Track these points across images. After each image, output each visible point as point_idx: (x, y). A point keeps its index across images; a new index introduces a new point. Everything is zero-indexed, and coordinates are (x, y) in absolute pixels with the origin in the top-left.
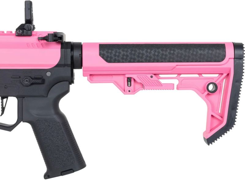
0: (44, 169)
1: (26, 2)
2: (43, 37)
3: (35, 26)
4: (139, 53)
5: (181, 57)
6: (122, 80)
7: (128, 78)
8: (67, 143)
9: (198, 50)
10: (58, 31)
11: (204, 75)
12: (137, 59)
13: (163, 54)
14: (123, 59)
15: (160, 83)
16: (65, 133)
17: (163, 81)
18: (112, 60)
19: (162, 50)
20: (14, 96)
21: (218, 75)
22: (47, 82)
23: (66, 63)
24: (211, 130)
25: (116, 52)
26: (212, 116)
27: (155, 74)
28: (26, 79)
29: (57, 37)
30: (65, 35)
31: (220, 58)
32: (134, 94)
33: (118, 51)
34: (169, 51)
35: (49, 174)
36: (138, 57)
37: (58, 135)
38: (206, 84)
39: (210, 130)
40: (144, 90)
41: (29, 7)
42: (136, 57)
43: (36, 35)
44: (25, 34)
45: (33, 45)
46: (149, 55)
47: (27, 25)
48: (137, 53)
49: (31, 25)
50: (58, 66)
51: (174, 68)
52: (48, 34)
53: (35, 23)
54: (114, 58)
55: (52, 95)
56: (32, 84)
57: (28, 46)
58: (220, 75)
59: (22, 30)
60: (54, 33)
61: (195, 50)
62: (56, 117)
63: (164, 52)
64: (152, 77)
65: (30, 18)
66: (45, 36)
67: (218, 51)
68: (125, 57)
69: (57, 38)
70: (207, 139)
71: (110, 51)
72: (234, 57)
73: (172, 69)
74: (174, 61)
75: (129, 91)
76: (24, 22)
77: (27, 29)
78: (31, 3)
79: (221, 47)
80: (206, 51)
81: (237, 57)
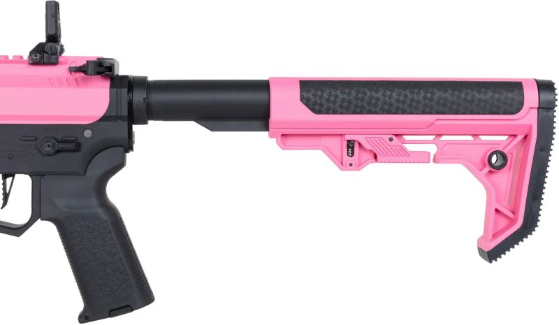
0: (79, 305)
1: (47, 3)
2: (78, 66)
3: (64, 47)
4: (371, 98)
5: (444, 105)
6: (337, 145)
7: (348, 141)
8: (121, 259)
9: (475, 93)
10: (106, 56)
11: (483, 138)
12: (367, 108)
13: (412, 100)
14: (341, 106)
15: (404, 150)
16: (116, 240)
17: (410, 147)
18: (323, 109)
19: (412, 93)
20: (25, 173)
21: (507, 137)
22: (85, 148)
23: (119, 114)
24: (495, 236)
25: (330, 95)
26: (497, 210)
27: (396, 135)
28: (47, 141)
29: (103, 66)
30: (118, 63)
31: (514, 106)
32: (359, 170)
33: (334, 93)
34: (423, 93)
35: (88, 315)
36: (370, 104)
37: (104, 244)
38: (486, 154)
39: (493, 236)
40: (376, 164)
41: (53, 12)
42: (365, 104)
43: (65, 63)
44: (45, 61)
45: (60, 80)
46: (388, 101)
47: (49, 44)
48: (366, 97)
49: (56, 45)
50: (105, 118)
51: (432, 124)
52: (87, 61)
53: (63, 40)
54: (326, 106)
55: (94, 171)
56: (58, 151)
57: (51, 82)
58: (511, 138)
59: (40, 53)
60: (98, 59)
61: (470, 92)
62: (100, 211)
63: (415, 96)
64: (391, 140)
65: (55, 32)
66: (82, 65)
67: (510, 95)
68: (345, 104)
69: (103, 68)
70: (488, 252)
71: (319, 93)
72: (537, 106)
73: (428, 127)
74: (433, 111)
75: (351, 165)
76: (44, 40)
77: (50, 53)
78: (57, 5)
79: (515, 87)
80: (490, 94)
81: (542, 106)
